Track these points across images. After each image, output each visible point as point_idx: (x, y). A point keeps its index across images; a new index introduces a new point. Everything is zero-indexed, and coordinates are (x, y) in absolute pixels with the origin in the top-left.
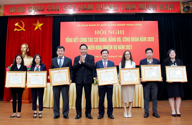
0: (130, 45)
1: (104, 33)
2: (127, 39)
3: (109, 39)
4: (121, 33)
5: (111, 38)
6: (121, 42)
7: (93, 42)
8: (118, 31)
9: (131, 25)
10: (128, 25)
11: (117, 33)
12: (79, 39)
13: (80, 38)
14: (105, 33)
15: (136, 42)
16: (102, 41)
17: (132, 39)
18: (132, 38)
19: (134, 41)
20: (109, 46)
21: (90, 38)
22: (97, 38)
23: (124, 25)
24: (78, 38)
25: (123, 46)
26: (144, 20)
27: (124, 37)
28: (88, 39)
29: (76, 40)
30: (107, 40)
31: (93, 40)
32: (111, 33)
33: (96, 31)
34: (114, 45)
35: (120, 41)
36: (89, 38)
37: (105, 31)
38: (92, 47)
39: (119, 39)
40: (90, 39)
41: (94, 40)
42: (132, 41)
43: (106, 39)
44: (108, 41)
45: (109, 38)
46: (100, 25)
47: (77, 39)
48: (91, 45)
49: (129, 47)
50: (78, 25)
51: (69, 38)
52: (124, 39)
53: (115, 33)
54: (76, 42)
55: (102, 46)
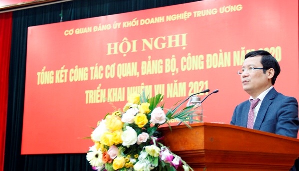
0: (202, 82)
1: (132, 49)
2: (194, 63)
3: (143, 68)
4: (177, 45)
5: (149, 62)
6: (175, 72)
7: (101, 78)
8: (170, 38)
11: (167, 45)
12: (68, 74)
13: (72, 70)
14: (135, 50)
15: (221, 69)
16: (124, 76)
17: (208, 61)
18: (209, 56)
19: (215, 67)
21: (95, 66)
22: (114, 66)
24: (66, 71)
25: (183, 86)
27: (187, 57)
28: (89, 72)
29: (62, 76)
30: (139, 70)
31: (102, 72)
32: (151, 47)
33: (110, 45)
34: (157, 84)
35: (173, 71)
36: (92, 69)
37: (135, 42)
38: (100, 94)
39: (171, 66)
40: (94, 70)
41: (104, 72)
42: (209, 67)
43: (135, 66)
44: (141, 73)
45: (144, 63)
46: (122, 26)
47: (64, 74)
48: (96, 89)
49: (200, 88)
50: (67, 33)
51: (45, 71)
52: (185, 64)
53: (160, 46)
54: (60, 84)
55: (124, 89)
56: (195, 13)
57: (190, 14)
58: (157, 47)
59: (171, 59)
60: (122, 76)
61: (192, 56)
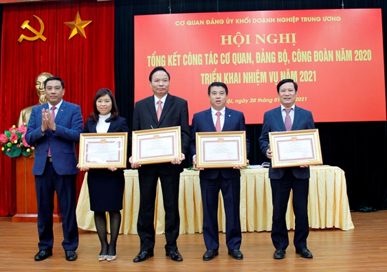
0: (310, 72)
1: (245, 41)
2: (303, 56)
3: (257, 57)
4: (288, 41)
5: (263, 53)
6: (287, 62)
7: (216, 63)
8: (281, 35)
9: (313, 19)
10: (305, 19)
11: (279, 41)
12: (181, 58)
13: (185, 56)
14: (248, 42)
15: (326, 63)
16: (239, 63)
17: (315, 56)
18: (315, 52)
19: (321, 61)
20: (259, 75)
21: (209, 53)
22: (228, 54)
23: (294, 19)
24: (179, 56)
25: (294, 73)
26: (345, 8)
27: (297, 51)
28: (204, 58)
29: (174, 60)
30: (254, 58)
31: (216, 59)
32: (264, 41)
33: (223, 37)
34: (271, 71)
35: (285, 61)
36: (206, 55)
37: (248, 36)
38: (215, 76)
39: (283, 57)
40: (208, 57)
41: (218, 59)
42: (316, 60)
43: (249, 56)
44: (255, 61)
45: (258, 53)
46: (234, 22)
47: (176, 58)
48: (212, 72)
49: (309, 76)
50: (178, 23)
51: (155, 55)
52: (295, 56)
53: (272, 40)
54: (173, 66)
55: (240, 74)
56: (302, 18)
57: (297, 19)
58: (269, 41)
59: (283, 52)
60: (237, 63)
61: (301, 51)
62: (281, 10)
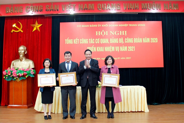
0: (132, 47)
2: (129, 40)
3: (110, 41)
4: (123, 34)
5: (113, 39)
6: (123, 43)
7: (94, 43)
8: (121, 32)
9: (134, 25)
10: (130, 25)
11: (120, 34)
13: (81, 39)
14: (107, 34)
15: (139, 43)
16: (103, 43)
17: (134, 40)
18: (135, 39)
19: (137, 42)
20: (111, 48)
22: (99, 39)
23: (126, 25)
24: (78, 40)
25: (126, 48)
26: (147, 21)
27: (127, 38)
28: (89, 41)
29: (76, 41)
30: (109, 41)
31: (94, 41)
32: (113, 34)
33: (97, 32)
34: (116, 46)
35: (122, 42)
37: (107, 32)
39: (121, 41)
40: (90, 40)
41: (95, 41)
42: (135, 42)
43: (107, 40)
44: (110, 42)
45: (111, 39)
46: (101, 26)
47: (77, 40)
48: (92, 47)
49: (132, 48)
50: (78, 26)
51: (68, 39)
52: (126, 40)
53: (117, 34)
54: (76, 44)
55: (103, 47)
59: (121, 39)
60: (102, 43)
61: (129, 38)
62: (121, 21)
